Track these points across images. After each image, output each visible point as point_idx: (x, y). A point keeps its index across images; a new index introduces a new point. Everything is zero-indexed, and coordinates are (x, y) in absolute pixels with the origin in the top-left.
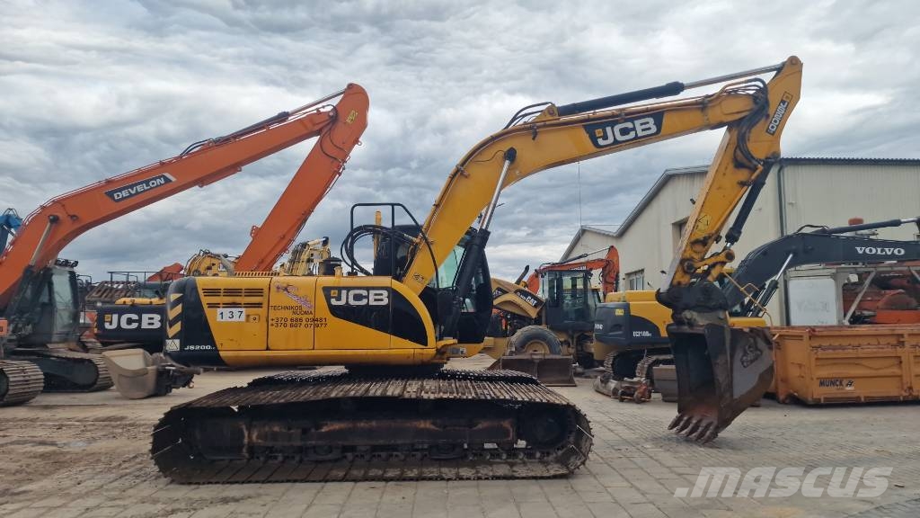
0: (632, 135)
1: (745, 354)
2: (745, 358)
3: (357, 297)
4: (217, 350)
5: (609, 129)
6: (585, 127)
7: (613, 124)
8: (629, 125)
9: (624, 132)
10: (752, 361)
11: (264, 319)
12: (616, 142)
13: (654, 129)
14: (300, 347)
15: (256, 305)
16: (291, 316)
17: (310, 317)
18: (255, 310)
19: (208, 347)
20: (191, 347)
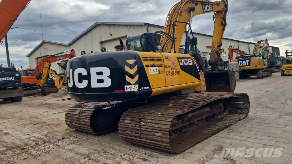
3: (186, 62)
4: (151, 89)
5: (205, 7)
11: (164, 72)
12: (206, 11)
14: (174, 84)
15: (160, 66)
16: (171, 70)
17: (176, 70)
18: (160, 68)
19: (148, 88)
20: (142, 88)
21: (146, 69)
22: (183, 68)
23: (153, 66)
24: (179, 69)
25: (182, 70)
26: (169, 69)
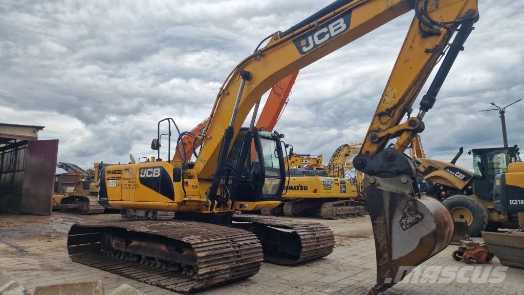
0: (327, 36)
1: (405, 216)
2: (403, 221)
4: (108, 200)
5: (310, 38)
6: (294, 41)
7: (312, 33)
8: (325, 30)
9: (321, 36)
10: (412, 225)
11: (121, 185)
12: (315, 45)
13: (344, 27)
14: (131, 200)
15: (119, 178)
16: (128, 184)
17: (134, 184)
18: (119, 181)
19: (106, 199)
20: (102, 198)
21: (107, 181)
22: (144, 181)
23: (113, 178)
24: (138, 182)
25: (142, 183)
26: (126, 182)
